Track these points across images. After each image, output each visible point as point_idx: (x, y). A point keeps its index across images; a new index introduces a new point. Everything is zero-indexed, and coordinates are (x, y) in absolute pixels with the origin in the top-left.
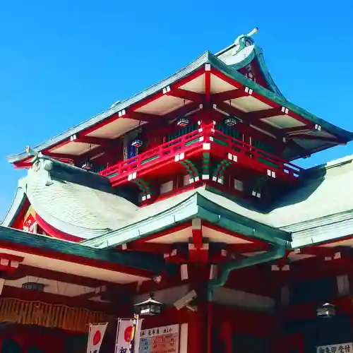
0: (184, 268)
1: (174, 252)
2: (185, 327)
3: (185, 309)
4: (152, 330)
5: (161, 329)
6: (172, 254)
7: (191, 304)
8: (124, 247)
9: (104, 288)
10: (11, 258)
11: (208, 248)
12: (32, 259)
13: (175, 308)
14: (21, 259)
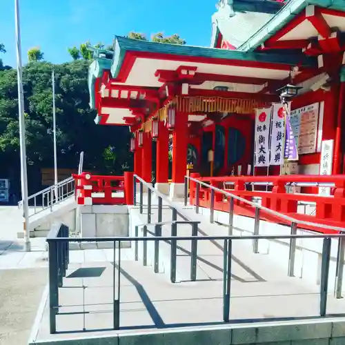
0: (320, 58)
1: (310, 46)
2: (322, 104)
3: (320, 90)
4: (300, 109)
5: (306, 108)
6: (308, 48)
7: (324, 85)
8: (263, 47)
9: (266, 84)
10: (188, 68)
11: (335, 37)
12: (204, 68)
13: (312, 91)
14: (195, 68)
